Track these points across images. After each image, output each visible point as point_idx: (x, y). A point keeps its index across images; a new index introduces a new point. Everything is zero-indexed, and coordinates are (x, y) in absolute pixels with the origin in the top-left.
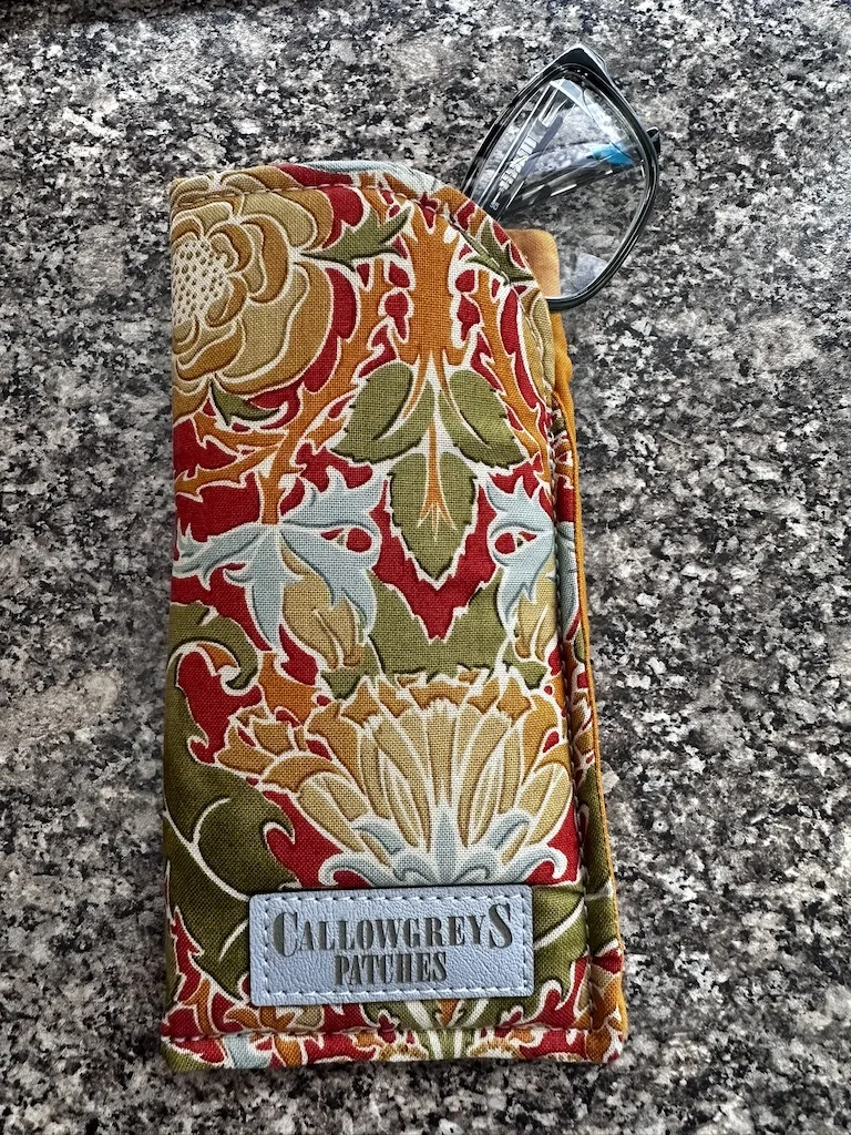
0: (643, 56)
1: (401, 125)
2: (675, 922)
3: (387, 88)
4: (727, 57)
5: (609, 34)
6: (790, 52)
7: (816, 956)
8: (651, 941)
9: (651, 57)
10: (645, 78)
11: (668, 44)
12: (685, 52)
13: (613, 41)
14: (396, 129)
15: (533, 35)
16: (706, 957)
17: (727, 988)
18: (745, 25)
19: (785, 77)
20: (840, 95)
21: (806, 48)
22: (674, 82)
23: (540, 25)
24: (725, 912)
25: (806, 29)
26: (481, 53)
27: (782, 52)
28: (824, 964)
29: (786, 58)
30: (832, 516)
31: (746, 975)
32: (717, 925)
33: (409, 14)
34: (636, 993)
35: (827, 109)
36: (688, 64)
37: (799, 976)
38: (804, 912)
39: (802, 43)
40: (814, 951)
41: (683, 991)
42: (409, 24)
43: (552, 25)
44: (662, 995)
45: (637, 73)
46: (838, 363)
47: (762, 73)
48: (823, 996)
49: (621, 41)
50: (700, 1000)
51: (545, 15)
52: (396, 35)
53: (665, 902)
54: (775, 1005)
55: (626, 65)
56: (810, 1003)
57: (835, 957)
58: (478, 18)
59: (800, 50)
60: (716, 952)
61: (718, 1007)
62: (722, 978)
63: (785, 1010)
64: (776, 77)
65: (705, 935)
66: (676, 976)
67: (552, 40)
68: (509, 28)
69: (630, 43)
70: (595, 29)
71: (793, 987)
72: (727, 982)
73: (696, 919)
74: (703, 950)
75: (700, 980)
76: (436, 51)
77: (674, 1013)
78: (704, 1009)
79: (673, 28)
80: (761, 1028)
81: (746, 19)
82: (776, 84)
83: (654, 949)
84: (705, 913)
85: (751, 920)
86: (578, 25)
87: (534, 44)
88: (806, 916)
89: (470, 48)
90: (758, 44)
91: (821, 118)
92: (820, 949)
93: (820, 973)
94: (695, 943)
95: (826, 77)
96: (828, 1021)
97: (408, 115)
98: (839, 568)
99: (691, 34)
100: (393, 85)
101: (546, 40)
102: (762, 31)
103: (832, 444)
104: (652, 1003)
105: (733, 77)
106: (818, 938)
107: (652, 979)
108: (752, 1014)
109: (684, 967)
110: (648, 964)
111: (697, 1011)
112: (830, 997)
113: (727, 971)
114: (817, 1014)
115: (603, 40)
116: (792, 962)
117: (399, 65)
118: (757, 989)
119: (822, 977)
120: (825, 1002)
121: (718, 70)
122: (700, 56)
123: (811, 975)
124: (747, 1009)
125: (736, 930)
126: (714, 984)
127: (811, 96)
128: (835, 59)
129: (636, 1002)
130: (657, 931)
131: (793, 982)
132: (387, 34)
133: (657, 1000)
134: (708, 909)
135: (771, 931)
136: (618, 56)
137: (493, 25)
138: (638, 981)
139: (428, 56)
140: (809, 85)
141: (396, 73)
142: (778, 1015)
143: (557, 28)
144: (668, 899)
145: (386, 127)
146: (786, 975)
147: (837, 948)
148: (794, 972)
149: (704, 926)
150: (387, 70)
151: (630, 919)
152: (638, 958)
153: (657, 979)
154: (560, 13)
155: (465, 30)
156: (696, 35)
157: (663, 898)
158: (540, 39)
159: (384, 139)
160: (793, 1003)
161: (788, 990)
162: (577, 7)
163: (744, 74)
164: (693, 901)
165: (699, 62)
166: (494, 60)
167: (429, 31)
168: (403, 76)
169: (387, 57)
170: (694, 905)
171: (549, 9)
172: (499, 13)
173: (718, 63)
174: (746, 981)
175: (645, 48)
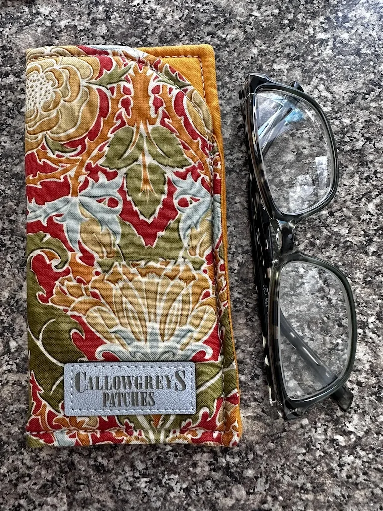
0: (136, 29)
1: (19, 77)
2: (162, 461)
3: (11, 57)
4: (177, 26)
5: (119, 19)
6: (208, 21)
7: (228, 471)
8: (151, 471)
9: (140, 30)
10: (137, 41)
11: (148, 22)
12: (157, 25)
13: (121, 23)
14: (16, 79)
15: (82, 23)
16: (177, 476)
17: (187, 490)
18: (186, 8)
19: (206, 34)
20: (233, 41)
21: (216, 18)
22: (151, 42)
23: (85, 18)
24: (185, 455)
25: (216, 7)
26: (56, 35)
27: (205, 21)
28: (231, 475)
29: (207, 24)
30: (232, 258)
31: (195, 483)
32: (182, 461)
33: (20, 18)
34: (145, 496)
35: (227, 49)
36: (158, 32)
37: (220, 481)
38: (222, 451)
39: (214, 15)
40: (227, 469)
41: (166, 493)
42: (20, 23)
43: (91, 17)
44: (157, 496)
45: (133, 39)
46: (234, 181)
47: (195, 33)
48: (231, 490)
49: (125, 22)
50: (174, 497)
51: (87, 12)
52: (14, 30)
53: (157, 452)
54: (209, 496)
55: (128, 35)
56: (225, 494)
57: (236, 471)
58: (55, 17)
59: (213, 19)
60: (181, 474)
61: (183, 499)
62: (184, 486)
63: (214, 498)
64: (202, 34)
65: (176, 466)
66: (163, 486)
67: (91, 25)
68: (70, 20)
69: (129, 23)
70: (112, 17)
71: (217, 487)
72: (187, 488)
73: (171, 459)
74: (175, 473)
75: (174, 488)
76: (34, 36)
77: (162, 504)
78: (177, 501)
79: (151, 13)
80: (203, 507)
81: (187, 5)
82: (202, 38)
83: (153, 475)
84: (176, 456)
85: (197, 457)
86: (103, 16)
87: (82, 28)
88: (223, 454)
89: (51, 33)
90: (193, 18)
91: (225, 54)
92: (229, 468)
93: (229, 479)
94: (171, 470)
95: (226, 33)
96: (233, 501)
97: (22, 71)
98: (236, 284)
99: (159, 15)
100: (14, 56)
101: (88, 25)
102: (194, 11)
103: (232, 222)
104: (152, 500)
105: (181, 36)
106: (228, 463)
107: (152, 489)
108: (199, 501)
109: (167, 482)
110: (150, 482)
111: (173, 502)
112: (235, 490)
113: (187, 482)
114: (229, 498)
115: (116, 23)
116: (217, 475)
117: (17, 45)
118: (201, 490)
119: (230, 481)
120: (232, 493)
121: (173, 33)
122: (164, 27)
123: (225, 481)
124: (196, 499)
125: (190, 463)
126: (181, 488)
127: (219, 43)
128: (230, 22)
129: (145, 500)
130: (154, 466)
131: (217, 485)
132: (10, 29)
133: (155, 498)
134: (177, 454)
135: (207, 462)
136: (124, 31)
137: (62, 19)
138: (146, 490)
139: (30, 39)
140: (218, 37)
141: (15, 49)
142: (211, 501)
143: (93, 18)
144: (158, 451)
145: (12, 79)
146: (214, 481)
147: (237, 467)
148: (218, 480)
149: (176, 462)
150: (11, 49)
151: (142, 461)
152: (145, 479)
153: (154, 488)
154: (95, 10)
155: (48, 24)
156: (162, 16)
157: (156, 450)
158: (85, 25)
159: (11, 85)
160: (217, 494)
161: (215, 489)
162: (103, 6)
163: (186, 34)
164: (170, 451)
165: (164, 30)
166: (63, 38)
167: (31, 26)
168: (18, 51)
169: (11, 42)
170: (170, 453)
171: (89, 8)
172: (65, 13)
173: (173, 30)
174: (196, 486)
175: (137, 24)
